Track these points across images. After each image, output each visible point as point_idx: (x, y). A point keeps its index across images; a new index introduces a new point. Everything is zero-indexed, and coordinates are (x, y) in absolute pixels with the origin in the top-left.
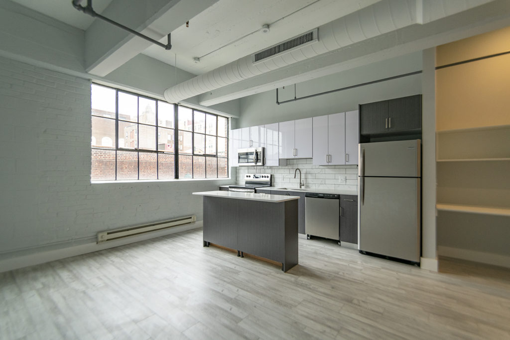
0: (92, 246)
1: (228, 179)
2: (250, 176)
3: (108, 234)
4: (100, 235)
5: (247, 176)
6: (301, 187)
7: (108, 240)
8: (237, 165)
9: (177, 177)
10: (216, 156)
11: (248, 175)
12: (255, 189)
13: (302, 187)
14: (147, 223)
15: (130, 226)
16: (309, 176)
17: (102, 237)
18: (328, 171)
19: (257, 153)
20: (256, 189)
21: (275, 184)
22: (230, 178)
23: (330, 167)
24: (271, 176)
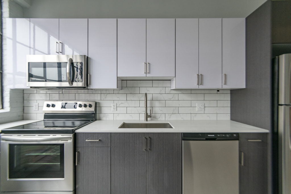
2: (53, 106)
5: (48, 106)
6: (147, 120)
8: (24, 84)
11: (50, 103)
12: (73, 132)
13: (149, 119)
16: (157, 104)
18: (182, 96)
19: (72, 64)
20: (78, 131)
21: (102, 116)
22: (8, 109)
23: (184, 92)
24: (96, 103)
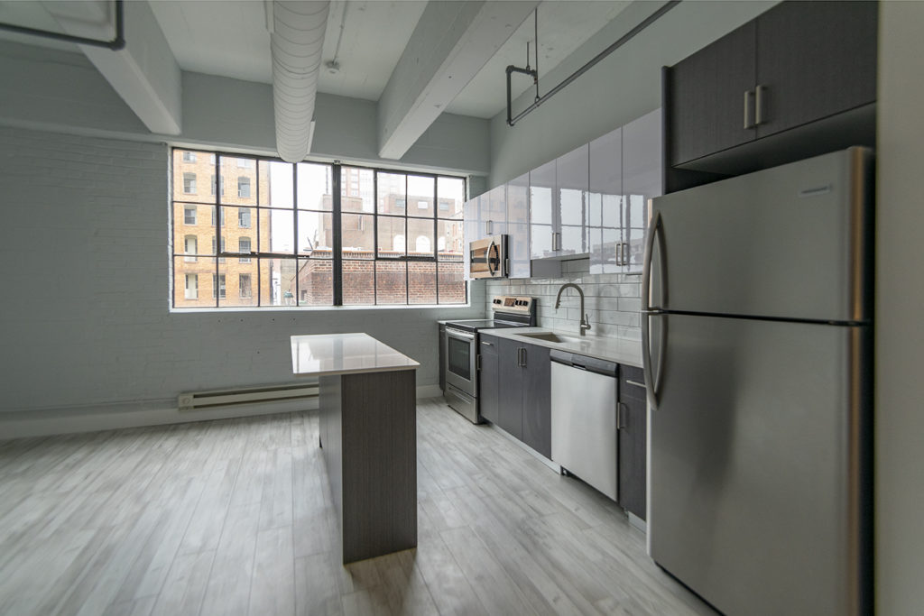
0: (170, 415)
1: (466, 306)
2: (499, 301)
3: (195, 397)
4: (181, 398)
5: (495, 301)
7: (196, 407)
8: (469, 275)
9: (338, 301)
10: (433, 259)
11: (497, 298)
14: (273, 384)
15: (241, 387)
17: (184, 401)
19: (495, 248)
20: (479, 331)
21: (543, 319)
22: (469, 305)
24: (535, 300)
